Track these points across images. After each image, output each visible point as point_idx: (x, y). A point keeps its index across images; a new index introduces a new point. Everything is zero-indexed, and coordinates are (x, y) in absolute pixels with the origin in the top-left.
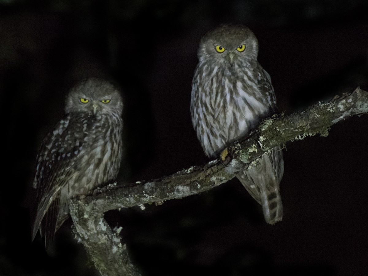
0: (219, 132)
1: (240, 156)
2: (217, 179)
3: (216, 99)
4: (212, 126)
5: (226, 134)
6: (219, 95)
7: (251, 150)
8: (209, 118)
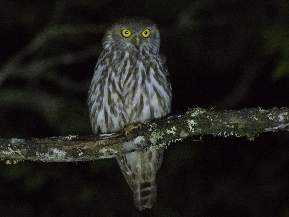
0: (120, 112)
1: (152, 135)
2: (108, 151)
3: (127, 80)
4: (114, 104)
5: (127, 115)
6: (132, 76)
7: (169, 132)
8: (115, 97)
